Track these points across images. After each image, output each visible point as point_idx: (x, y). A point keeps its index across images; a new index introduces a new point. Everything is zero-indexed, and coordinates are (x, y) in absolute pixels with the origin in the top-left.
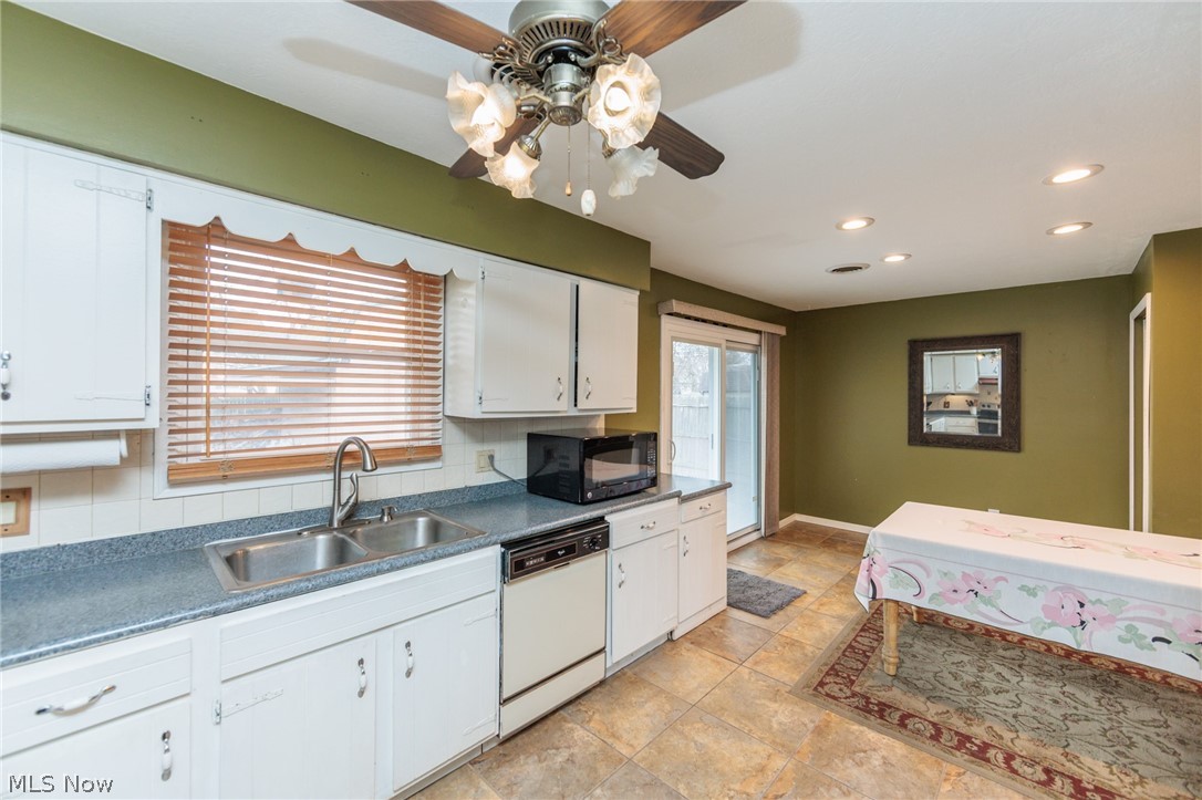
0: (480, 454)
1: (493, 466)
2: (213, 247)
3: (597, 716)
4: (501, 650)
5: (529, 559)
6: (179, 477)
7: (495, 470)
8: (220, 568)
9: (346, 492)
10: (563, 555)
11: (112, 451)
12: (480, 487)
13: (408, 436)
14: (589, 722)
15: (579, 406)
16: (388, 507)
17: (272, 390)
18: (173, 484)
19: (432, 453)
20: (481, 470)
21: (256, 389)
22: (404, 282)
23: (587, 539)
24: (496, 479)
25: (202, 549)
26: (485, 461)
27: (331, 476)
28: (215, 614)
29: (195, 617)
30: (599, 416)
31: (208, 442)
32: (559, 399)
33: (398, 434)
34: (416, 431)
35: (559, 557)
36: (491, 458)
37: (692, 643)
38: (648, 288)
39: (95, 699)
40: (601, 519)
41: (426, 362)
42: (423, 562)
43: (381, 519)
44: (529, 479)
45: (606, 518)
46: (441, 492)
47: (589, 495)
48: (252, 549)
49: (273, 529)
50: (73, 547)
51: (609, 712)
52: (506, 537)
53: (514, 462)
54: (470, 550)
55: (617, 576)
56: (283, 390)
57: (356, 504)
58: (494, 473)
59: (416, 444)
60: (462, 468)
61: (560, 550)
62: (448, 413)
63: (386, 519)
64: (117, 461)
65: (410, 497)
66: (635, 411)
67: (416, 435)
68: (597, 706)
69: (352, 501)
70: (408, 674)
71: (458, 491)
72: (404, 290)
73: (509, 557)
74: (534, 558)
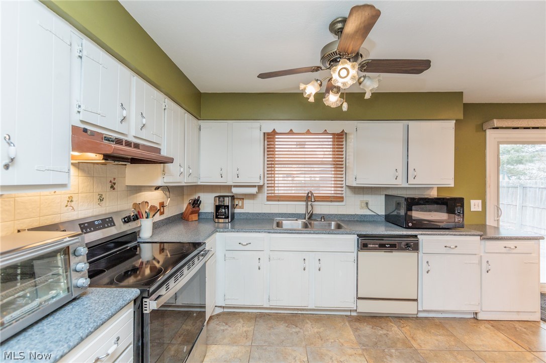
0: (362, 202)
1: (367, 207)
2: (276, 137)
3: (408, 328)
4: (357, 277)
5: (370, 244)
6: (269, 199)
7: (369, 209)
8: (275, 225)
9: (310, 208)
10: (388, 247)
11: (254, 190)
12: (362, 215)
13: (333, 192)
14: (403, 327)
15: (409, 183)
16: (323, 217)
17: (318, 179)
18: (268, 200)
19: (340, 199)
20: (362, 208)
21: (313, 179)
22: (332, 137)
23: (404, 243)
24: (368, 213)
25: (274, 220)
26: (364, 205)
27: (305, 203)
28: (269, 232)
29: (265, 232)
30: (432, 188)
31: (274, 190)
32: (396, 179)
33: (329, 191)
34: (336, 190)
35: (386, 247)
36: (367, 204)
37: (492, 326)
38: (461, 117)
39: (247, 244)
40: (416, 236)
41: (339, 164)
42: (325, 234)
43: (321, 220)
44: (385, 215)
45: (418, 236)
46: (344, 215)
47: (410, 224)
48: (284, 222)
49: (290, 217)
50: (250, 213)
51: (415, 329)
52: (360, 233)
53: (378, 206)
54: (343, 234)
55: (425, 267)
56: (321, 179)
57: (312, 214)
58: (368, 210)
59: (335, 195)
60: (353, 206)
61: (388, 244)
62: (347, 185)
63: (323, 220)
64: (256, 193)
65: (332, 215)
66: (453, 186)
67: (335, 192)
68: (410, 324)
69: (311, 212)
70: (319, 270)
71: (351, 215)
72: (332, 140)
73: (360, 241)
74: (372, 244)
